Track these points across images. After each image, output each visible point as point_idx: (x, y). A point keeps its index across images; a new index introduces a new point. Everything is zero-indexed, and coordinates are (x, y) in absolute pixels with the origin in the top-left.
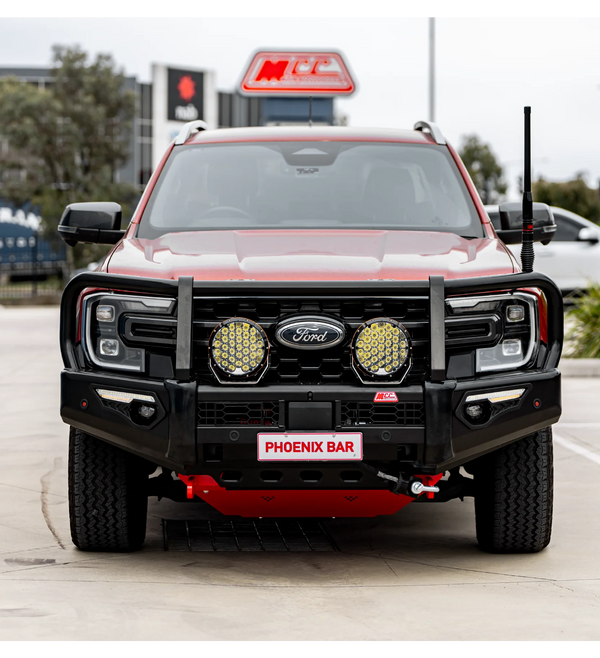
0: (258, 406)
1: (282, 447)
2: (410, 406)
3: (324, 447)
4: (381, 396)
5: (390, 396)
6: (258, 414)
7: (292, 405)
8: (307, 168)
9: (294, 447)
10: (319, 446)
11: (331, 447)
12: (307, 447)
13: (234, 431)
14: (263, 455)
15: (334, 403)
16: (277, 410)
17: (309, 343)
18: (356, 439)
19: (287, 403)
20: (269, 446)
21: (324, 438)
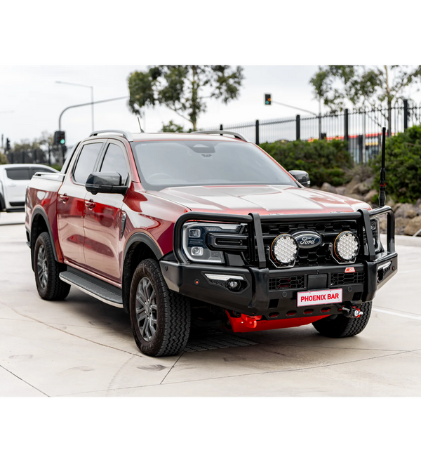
0: (295, 278)
1: (308, 299)
2: (359, 274)
3: (326, 297)
4: (348, 270)
5: (352, 270)
6: (295, 282)
7: (310, 277)
8: (206, 154)
9: (313, 298)
10: (324, 296)
11: (330, 297)
12: (319, 298)
13: (285, 292)
14: (300, 303)
15: (328, 274)
16: (303, 280)
17: (307, 245)
18: (340, 291)
19: (307, 276)
20: (303, 298)
21: (326, 292)
